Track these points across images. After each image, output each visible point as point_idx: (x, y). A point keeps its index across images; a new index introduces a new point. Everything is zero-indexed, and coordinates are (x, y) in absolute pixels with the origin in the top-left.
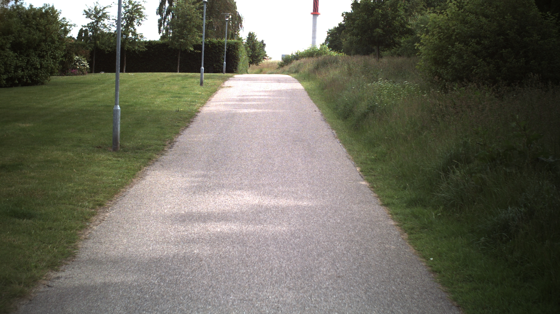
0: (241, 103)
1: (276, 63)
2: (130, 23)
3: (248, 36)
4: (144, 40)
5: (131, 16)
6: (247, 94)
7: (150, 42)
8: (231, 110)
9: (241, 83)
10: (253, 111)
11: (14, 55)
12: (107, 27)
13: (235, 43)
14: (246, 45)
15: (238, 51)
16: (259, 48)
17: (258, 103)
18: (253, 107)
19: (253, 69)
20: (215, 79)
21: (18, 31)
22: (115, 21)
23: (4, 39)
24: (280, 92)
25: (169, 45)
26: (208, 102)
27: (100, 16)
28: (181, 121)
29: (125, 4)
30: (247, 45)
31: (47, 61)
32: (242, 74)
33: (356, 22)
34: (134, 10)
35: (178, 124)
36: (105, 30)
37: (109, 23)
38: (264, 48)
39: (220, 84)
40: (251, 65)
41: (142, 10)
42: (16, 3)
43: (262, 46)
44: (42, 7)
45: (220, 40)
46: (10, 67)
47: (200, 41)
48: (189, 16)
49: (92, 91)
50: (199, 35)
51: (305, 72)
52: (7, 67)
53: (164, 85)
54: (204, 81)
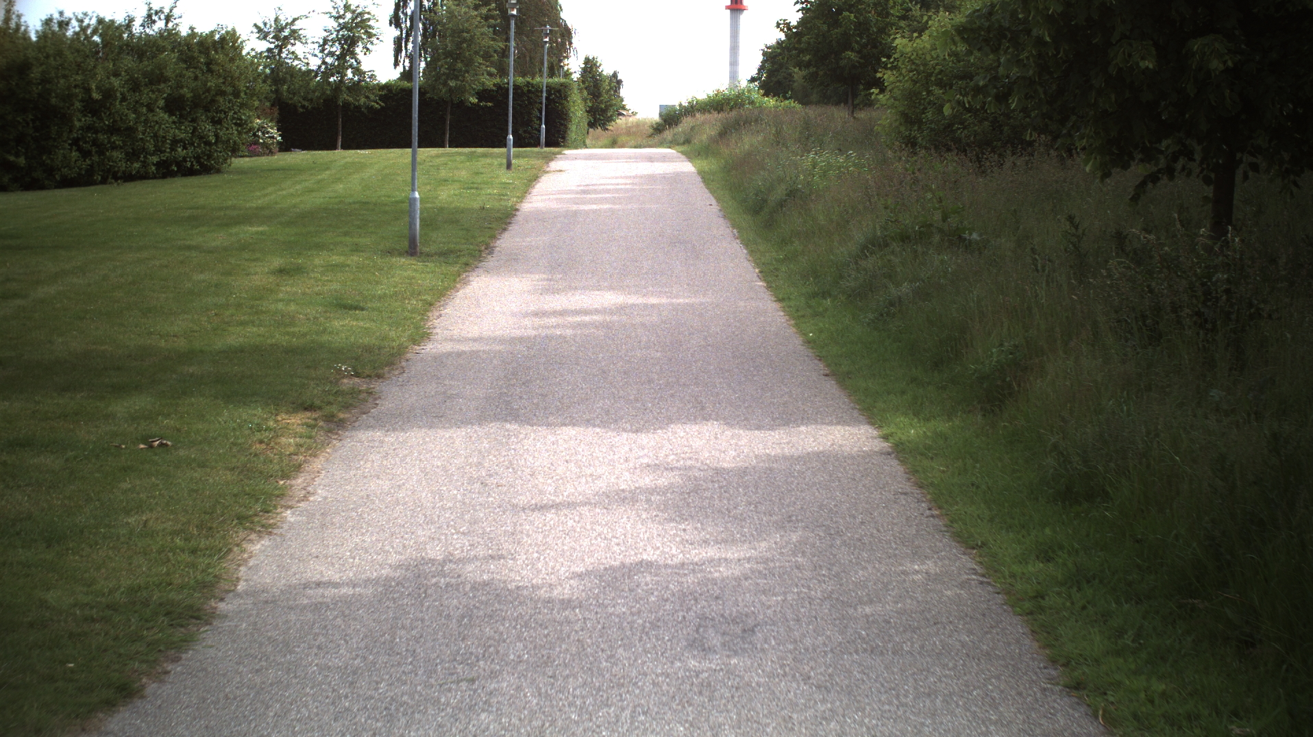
0: (584, 196)
1: (646, 123)
2: (348, 50)
3: (583, 66)
4: (378, 82)
5: (349, 36)
9: (580, 164)
10: (606, 206)
11: (171, 120)
12: (301, 59)
13: (562, 85)
14: (579, 85)
15: (568, 102)
16: (608, 91)
17: (613, 195)
18: (605, 200)
19: (597, 138)
20: (531, 157)
21: (176, 76)
22: (317, 45)
23: (153, 91)
24: (652, 178)
26: (529, 196)
27: (285, 36)
28: (492, 221)
29: (338, 12)
30: (583, 85)
31: (227, 129)
32: (576, 148)
33: (805, 39)
34: (356, 23)
35: (490, 226)
36: (298, 65)
37: (306, 51)
38: (619, 88)
39: (542, 167)
40: (590, 129)
41: (371, 23)
42: (166, 24)
43: (615, 86)
44: (212, 30)
45: (529, 79)
46: (164, 142)
47: (490, 83)
48: (467, 32)
49: (319, 182)
50: (486, 70)
51: (702, 141)
52: (158, 140)
53: (438, 169)
54: (513, 161)
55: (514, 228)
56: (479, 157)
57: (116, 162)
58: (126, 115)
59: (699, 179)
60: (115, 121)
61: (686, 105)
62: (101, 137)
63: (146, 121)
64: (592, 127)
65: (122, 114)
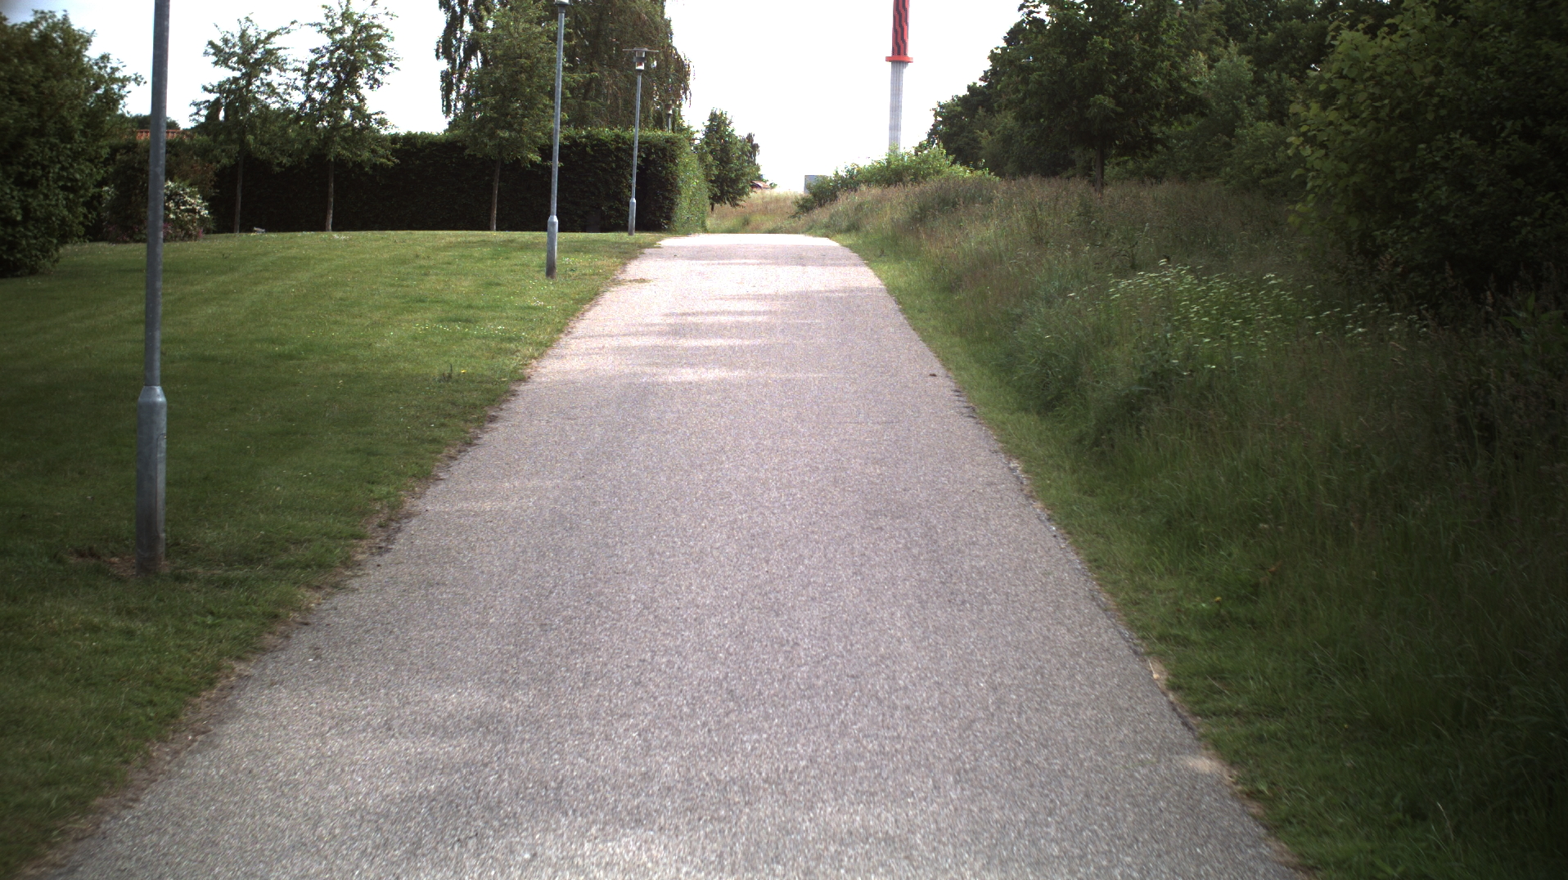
0: (671, 342)
1: (788, 198)
2: (346, 81)
3: (708, 123)
4: (393, 132)
5: (348, 59)
6: (697, 308)
7: (410, 139)
8: (638, 369)
9: (680, 267)
10: (713, 374)
12: (278, 94)
13: (667, 140)
14: (702, 149)
15: (676, 165)
16: (738, 158)
17: (731, 342)
18: (712, 357)
19: (723, 217)
22: (300, 73)
24: (805, 301)
27: (256, 60)
28: (450, 416)
29: (333, 23)
30: (706, 148)
32: (687, 233)
33: (1034, 76)
34: (359, 41)
35: (438, 433)
36: (275, 105)
37: (284, 81)
38: (755, 156)
39: (612, 272)
40: (716, 205)
41: (384, 41)
43: (749, 151)
45: (619, 131)
48: (526, 58)
51: (881, 229)
53: (428, 274)
54: (560, 261)
61: (845, 174)
64: (717, 203)
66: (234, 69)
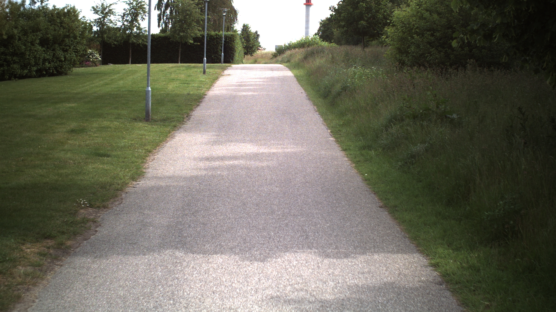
0: (240, 88)
1: (270, 53)
2: (135, 19)
3: (243, 28)
5: (135, 12)
6: (244, 81)
7: (153, 36)
8: (232, 93)
9: (239, 71)
10: (250, 93)
11: (42, 49)
12: (113, 23)
13: (232, 35)
14: (241, 37)
15: (234, 43)
16: (253, 40)
17: (254, 87)
18: (250, 90)
19: (248, 59)
20: (216, 68)
21: (45, 29)
22: (121, 16)
23: (34, 36)
24: (273, 79)
25: (171, 38)
26: (212, 88)
27: (106, 12)
29: (130, 2)
31: (70, 54)
32: (238, 64)
33: (342, 15)
34: (138, 7)
35: (191, 103)
36: (111, 26)
37: (115, 19)
38: (258, 39)
39: (220, 73)
41: (145, 6)
42: (41, 4)
43: (256, 37)
44: (64, 7)
45: (217, 32)
46: (39, 60)
47: (199, 34)
48: (189, 11)
49: (112, 80)
50: (197, 28)
51: (295, 61)
52: (36, 60)
53: (171, 74)
54: (207, 70)
55: (203, 105)
56: (192, 68)
57: (16, 70)
58: (20, 47)
59: (295, 79)
60: (15, 50)
61: (287, 45)
62: (8, 57)
63: (30, 50)
64: (246, 55)
65: (19, 46)
66: (99, 15)
